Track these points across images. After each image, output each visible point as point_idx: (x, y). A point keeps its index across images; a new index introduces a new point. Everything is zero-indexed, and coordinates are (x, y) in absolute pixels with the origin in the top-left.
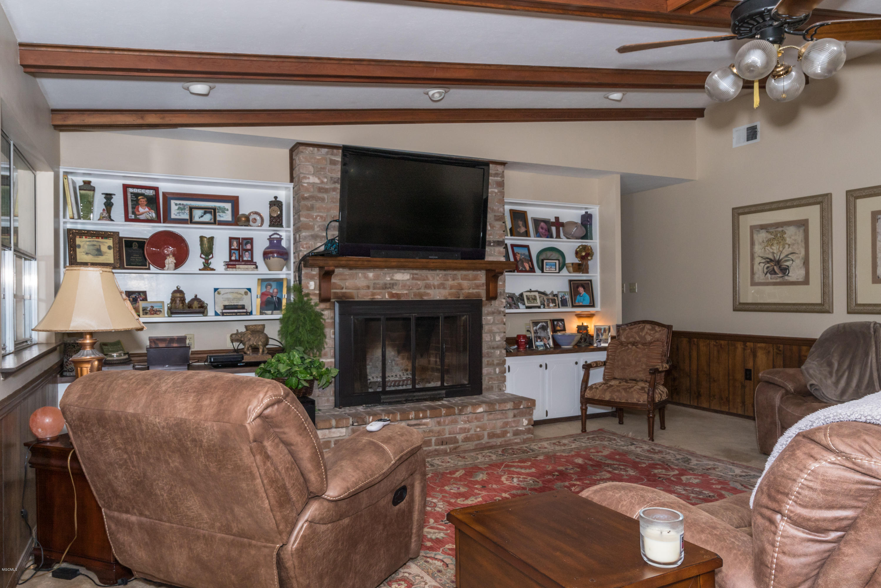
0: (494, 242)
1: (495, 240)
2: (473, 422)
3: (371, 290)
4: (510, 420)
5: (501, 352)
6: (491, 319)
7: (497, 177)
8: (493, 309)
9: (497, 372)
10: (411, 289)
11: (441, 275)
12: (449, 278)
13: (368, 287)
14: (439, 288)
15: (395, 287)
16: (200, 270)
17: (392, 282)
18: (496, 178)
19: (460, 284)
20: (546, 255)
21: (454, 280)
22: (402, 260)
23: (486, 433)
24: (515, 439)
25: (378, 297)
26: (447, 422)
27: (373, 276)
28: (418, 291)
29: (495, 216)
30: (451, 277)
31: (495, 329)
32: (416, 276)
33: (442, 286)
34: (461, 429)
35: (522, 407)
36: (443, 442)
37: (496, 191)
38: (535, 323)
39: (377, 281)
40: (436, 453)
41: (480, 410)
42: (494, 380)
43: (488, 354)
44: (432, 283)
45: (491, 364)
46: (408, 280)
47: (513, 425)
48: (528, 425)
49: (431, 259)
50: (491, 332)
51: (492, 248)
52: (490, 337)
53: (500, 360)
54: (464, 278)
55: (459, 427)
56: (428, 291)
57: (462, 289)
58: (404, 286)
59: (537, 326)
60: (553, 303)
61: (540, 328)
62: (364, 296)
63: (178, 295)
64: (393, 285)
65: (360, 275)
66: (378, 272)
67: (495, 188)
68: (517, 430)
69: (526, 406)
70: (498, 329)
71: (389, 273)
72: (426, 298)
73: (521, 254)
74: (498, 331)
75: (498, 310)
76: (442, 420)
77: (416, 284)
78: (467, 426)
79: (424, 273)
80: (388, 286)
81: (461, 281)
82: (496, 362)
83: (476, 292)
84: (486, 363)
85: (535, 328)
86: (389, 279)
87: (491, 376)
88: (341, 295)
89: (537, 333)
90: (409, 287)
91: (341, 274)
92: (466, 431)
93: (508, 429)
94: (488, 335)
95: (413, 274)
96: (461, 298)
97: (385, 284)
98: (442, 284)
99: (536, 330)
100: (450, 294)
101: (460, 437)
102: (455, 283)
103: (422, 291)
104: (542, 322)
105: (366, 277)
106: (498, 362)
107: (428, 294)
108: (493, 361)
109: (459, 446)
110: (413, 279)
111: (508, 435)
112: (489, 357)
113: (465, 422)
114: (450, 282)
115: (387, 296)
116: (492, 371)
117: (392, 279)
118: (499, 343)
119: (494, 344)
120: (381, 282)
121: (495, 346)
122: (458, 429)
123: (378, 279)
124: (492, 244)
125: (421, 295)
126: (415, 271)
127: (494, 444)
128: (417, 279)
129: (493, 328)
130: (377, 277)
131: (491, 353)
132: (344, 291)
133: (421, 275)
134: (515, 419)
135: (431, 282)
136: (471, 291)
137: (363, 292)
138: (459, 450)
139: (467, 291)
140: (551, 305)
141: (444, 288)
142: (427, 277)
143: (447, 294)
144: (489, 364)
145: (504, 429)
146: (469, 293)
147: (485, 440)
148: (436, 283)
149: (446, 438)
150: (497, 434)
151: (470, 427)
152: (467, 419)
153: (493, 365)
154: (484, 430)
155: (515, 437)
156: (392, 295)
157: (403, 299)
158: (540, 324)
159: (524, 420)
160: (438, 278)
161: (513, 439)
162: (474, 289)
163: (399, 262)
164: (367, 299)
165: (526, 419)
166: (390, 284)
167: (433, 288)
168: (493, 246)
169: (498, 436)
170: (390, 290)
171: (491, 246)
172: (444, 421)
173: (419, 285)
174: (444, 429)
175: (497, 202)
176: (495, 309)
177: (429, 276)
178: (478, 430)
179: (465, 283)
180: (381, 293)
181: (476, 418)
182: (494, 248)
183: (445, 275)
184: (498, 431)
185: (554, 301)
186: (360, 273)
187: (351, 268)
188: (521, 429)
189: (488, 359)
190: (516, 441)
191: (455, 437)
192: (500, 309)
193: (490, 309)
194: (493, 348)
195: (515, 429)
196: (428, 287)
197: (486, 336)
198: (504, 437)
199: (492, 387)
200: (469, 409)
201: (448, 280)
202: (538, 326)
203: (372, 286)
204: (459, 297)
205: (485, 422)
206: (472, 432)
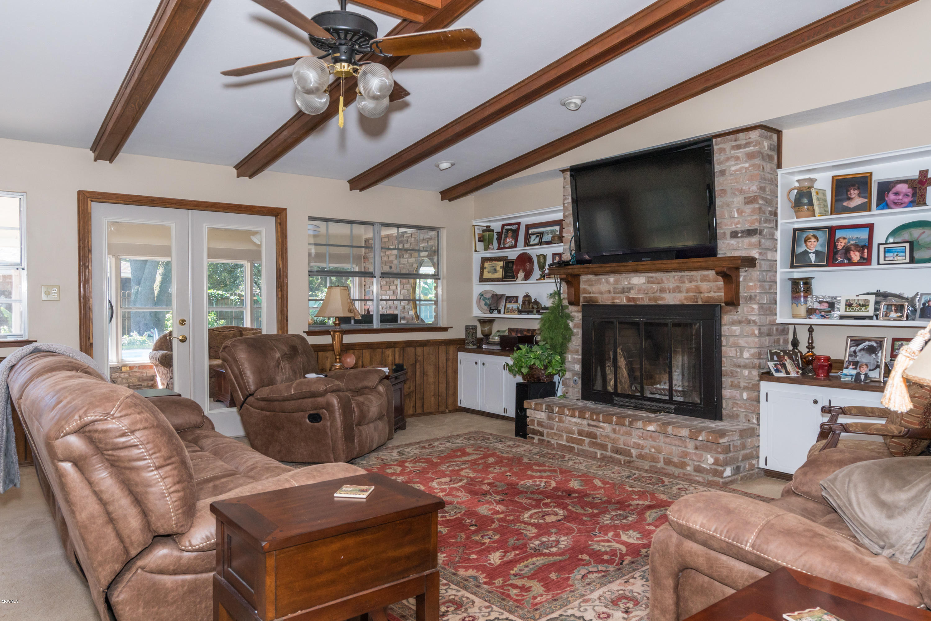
0: (742, 232)
1: (743, 229)
2: (647, 439)
3: (612, 294)
4: (691, 451)
5: (750, 373)
6: (736, 330)
7: (748, 147)
8: (739, 318)
9: (745, 398)
10: (647, 293)
11: (676, 277)
12: (686, 280)
13: (609, 292)
14: (674, 291)
15: (632, 291)
16: (537, 280)
17: (629, 286)
18: (747, 149)
19: (698, 287)
20: (911, 234)
21: (691, 282)
22: (614, 265)
23: (661, 457)
24: (697, 476)
25: (618, 302)
26: (622, 431)
27: (614, 281)
28: (652, 295)
29: (745, 198)
30: (687, 279)
31: (742, 342)
32: (652, 279)
33: (678, 289)
34: (635, 443)
35: (700, 438)
36: (617, 451)
37: (747, 165)
38: (856, 341)
39: (616, 286)
40: (611, 460)
41: (651, 428)
42: (741, 407)
43: (732, 373)
44: (667, 287)
45: (735, 386)
46: (644, 283)
47: (694, 458)
48: (713, 464)
49: (644, 261)
50: (736, 345)
51: (740, 240)
52: (735, 352)
53: (749, 383)
54: (703, 279)
55: (633, 440)
56: (663, 295)
57: (701, 293)
58: (639, 290)
59: (857, 345)
60: (896, 311)
61: (860, 350)
62: (605, 300)
63: (527, 299)
64: (629, 289)
65: (603, 280)
66: (618, 276)
67: (746, 162)
68: (699, 466)
69: (705, 438)
70: (747, 343)
71: (627, 278)
72: (660, 302)
73: (850, 239)
74: (747, 345)
75: (746, 319)
76: (617, 429)
77: (652, 288)
78: (641, 442)
79: (659, 275)
80: (626, 290)
81: (699, 283)
82: (742, 384)
83: (717, 296)
84: (730, 383)
85: (853, 349)
86: (626, 283)
87: (735, 401)
88: (588, 299)
89: (856, 356)
90: (645, 291)
91: (589, 280)
92: (640, 447)
93: (687, 460)
94: (733, 349)
95: (648, 277)
96: (700, 303)
97: (624, 288)
98: (678, 287)
99: (855, 352)
100: (686, 298)
101: (634, 452)
102: (692, 285)
103: (658, 294)
104: (869, 341)
105: (608, 282)
106: (745, 384)
107: (663, 298)
108: (739, 382)
109: (632, 461)
110: (649, 282)
111: (689, 468)
112: (733, 377)
113: (640, 438)
114: (688, 285)
115: (625, 301)
116: (738, 395)
117: (629, 284)
118: (747, 361)
119: (741, 361)
120: (620, 286)
121: (742, 364)
122: (632, 443)
123: (617, 284)
124: (739, 235)
125: (656, 299)
126: (650, 275)
127: (671, 473)
128: (653, 283)
129: (739, 341)
130: (617, 282)
131: (737, 372)
132: (592, 295)
133: (656, 278)
134: (697, 452)
135: (666, 285)
136: (712, 294)
137: (606, 296)
138: (632, 464)
139: (706, 295)
140: (893, 315)
141: (680, 291)
142: (662, 279)
143: (683, 298)
144: (733, 386)
145: (682, 459)
146: (708, 297)
147: (661, 465)
148: (671, 286)
149: (621, 448)
150: (674, 462)
151: (645, 445)
152: (641, 435)
153: (740, 387)
154: (660, 453)
155: (695, 474)
156: (629, 299)
157: (639, 303)
158: (867, 343)
159: (709, 456)
160: (673, 281)
161: (693, 476)
162: (715, 292)
163: (611, 267)
164: (609, 303)
165: (712, 456)
166: (627, 288)
167: (668, 291)
168: (742, 237)
169: (675, 465)
170: (627, 294)
171: (738, 237)
172: (619, 430)
173: (654, 288)
174: (619, 438)
175: (748, 180)
176: (742, 317)
177: (664, 279)
178: (653, 450)
179: (704, 286)
180: (620, 297)
181: (651, 437)
182: (742, 239)
183: (682, 277)
184: (676, 460)
185: (900, 309)
186: (603, 278)
187: (596, 274)
188: (705, 466)
189: (732, 380)
190: (697, 478)
191: (630, 450)
192: (750, 318)
193: (735, 318)
194: (739, 366)
195: (696, 463)
196: (662, 290)
197: (731, 350)
198: (682, 468)
199: (738, 416)
200: (640, 424)
201: (684, 283)
202: (861, 347)
203: (612, 290)
204: (697, 302)
205: (661, 444)
206: (646, 451)
